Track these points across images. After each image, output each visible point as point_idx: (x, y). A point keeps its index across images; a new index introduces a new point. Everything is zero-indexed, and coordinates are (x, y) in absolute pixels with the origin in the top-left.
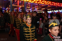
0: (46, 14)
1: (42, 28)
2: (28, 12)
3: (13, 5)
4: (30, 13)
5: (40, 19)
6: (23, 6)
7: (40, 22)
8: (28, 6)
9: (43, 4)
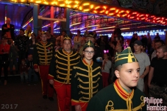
0: (117, 39)
1: (108, 72)
2: (76, 35)
3: (40, 17)
4: (81, 36)
5: (105, 51)
6: (64, 20)
7: (103, 59)
8: (75, 19)
9: (112, 16)
